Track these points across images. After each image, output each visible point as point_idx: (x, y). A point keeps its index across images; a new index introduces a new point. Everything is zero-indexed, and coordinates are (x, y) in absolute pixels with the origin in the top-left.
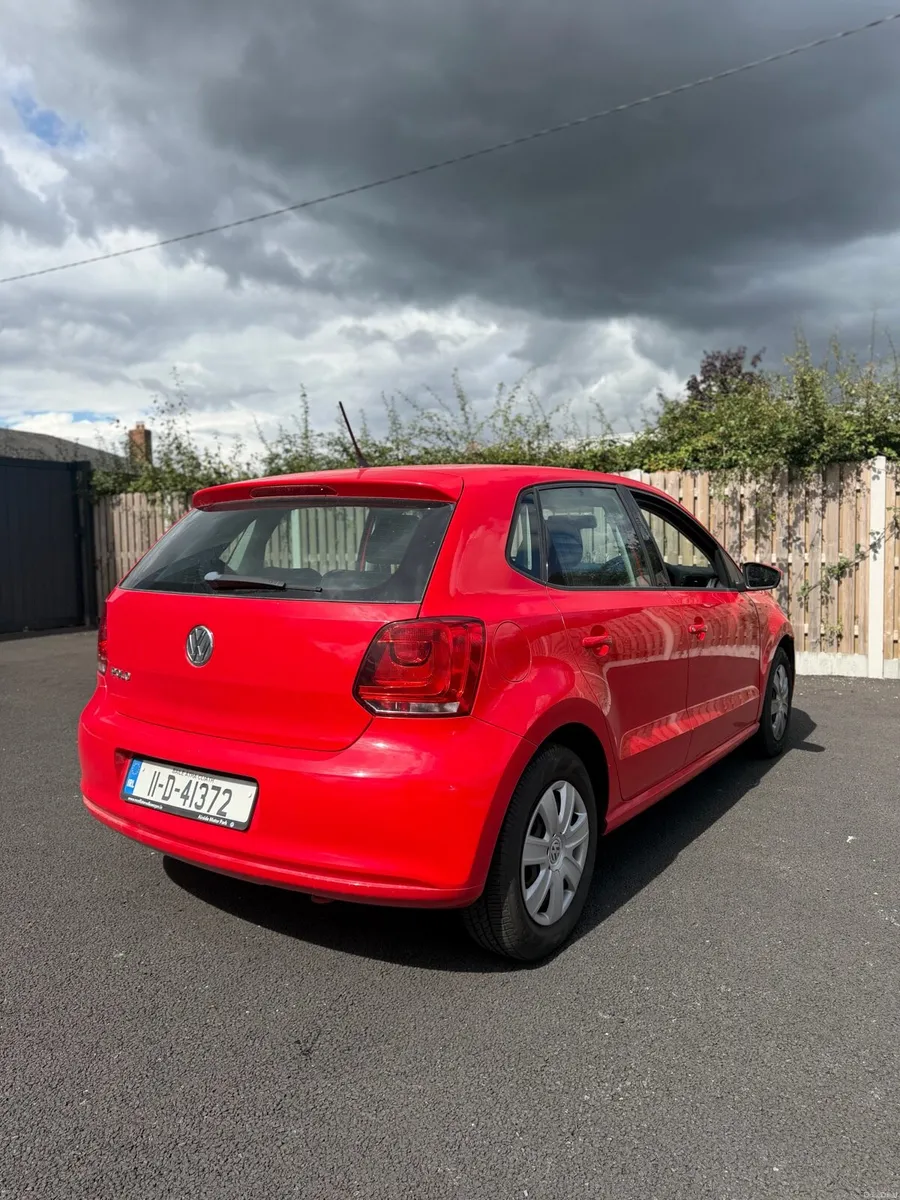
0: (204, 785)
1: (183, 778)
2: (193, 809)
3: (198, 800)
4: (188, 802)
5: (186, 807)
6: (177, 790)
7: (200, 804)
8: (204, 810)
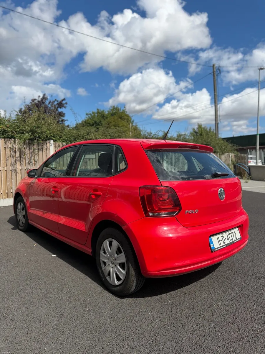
0: (230, 234)
1: (225, 235)
2: (232, 241)
3: (231, 238)
4: (230, 240)
5: (230, 242)
6: (226, 239)
7: (232, 239)
8: (233, 240)
